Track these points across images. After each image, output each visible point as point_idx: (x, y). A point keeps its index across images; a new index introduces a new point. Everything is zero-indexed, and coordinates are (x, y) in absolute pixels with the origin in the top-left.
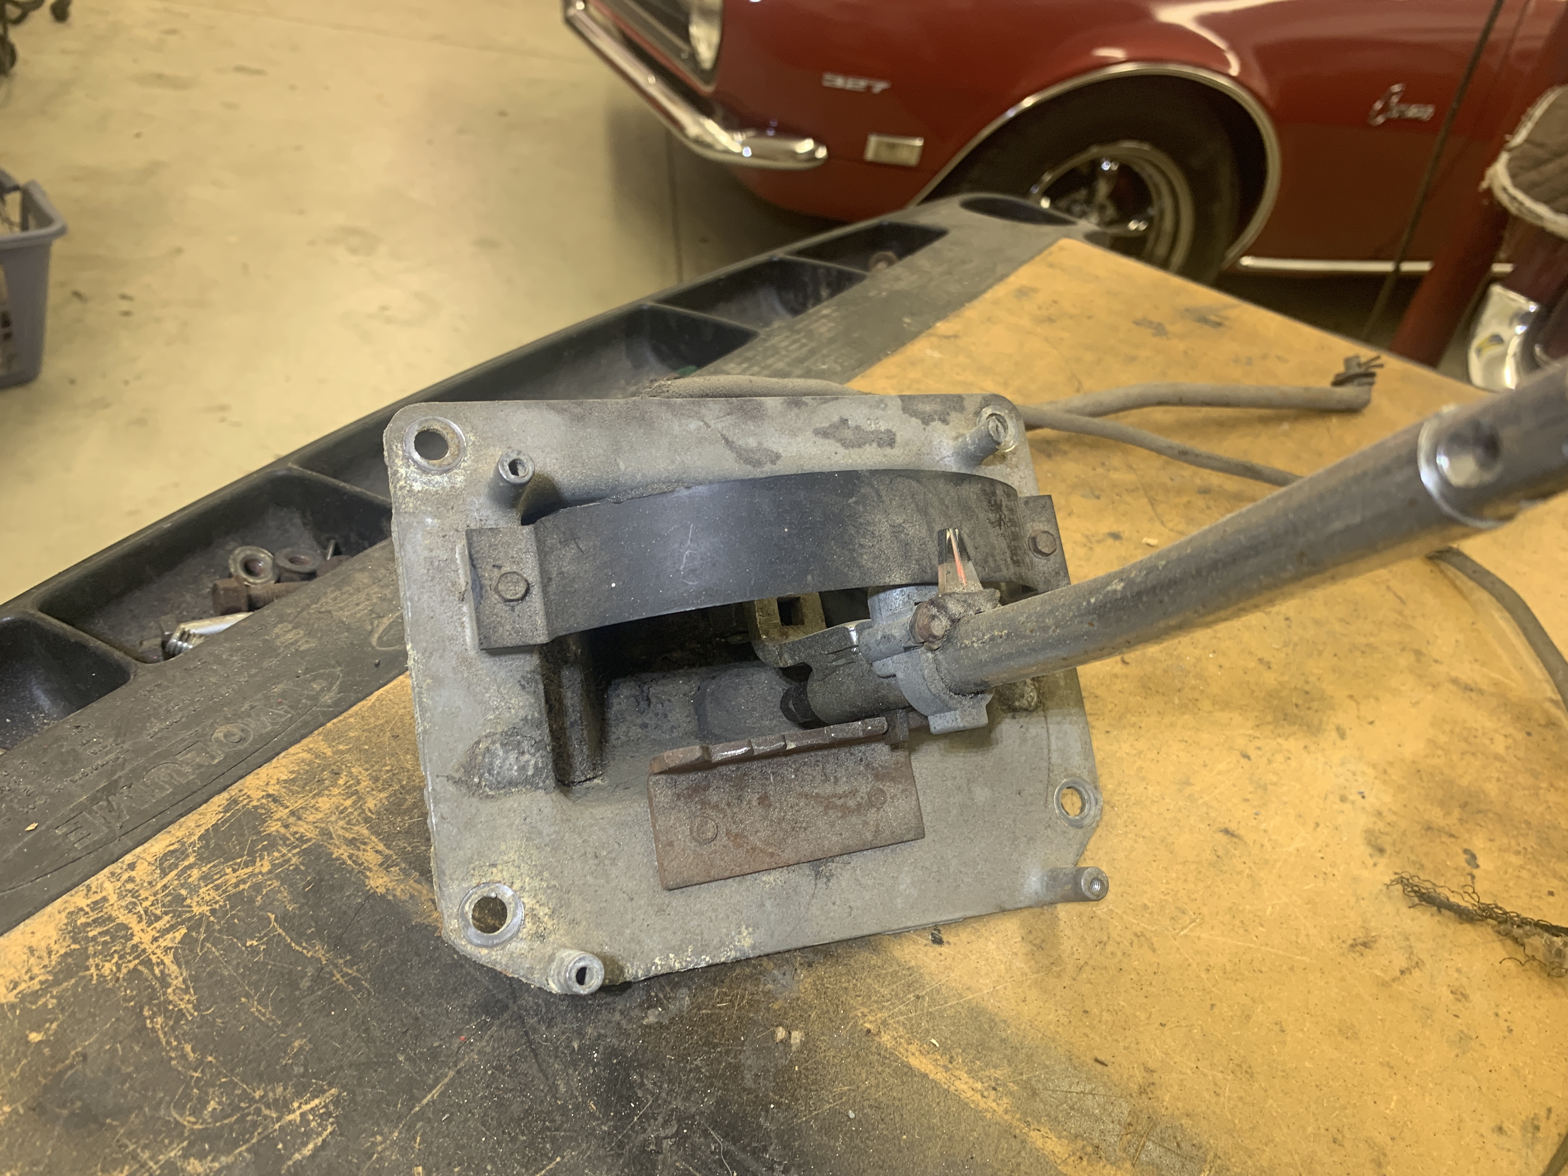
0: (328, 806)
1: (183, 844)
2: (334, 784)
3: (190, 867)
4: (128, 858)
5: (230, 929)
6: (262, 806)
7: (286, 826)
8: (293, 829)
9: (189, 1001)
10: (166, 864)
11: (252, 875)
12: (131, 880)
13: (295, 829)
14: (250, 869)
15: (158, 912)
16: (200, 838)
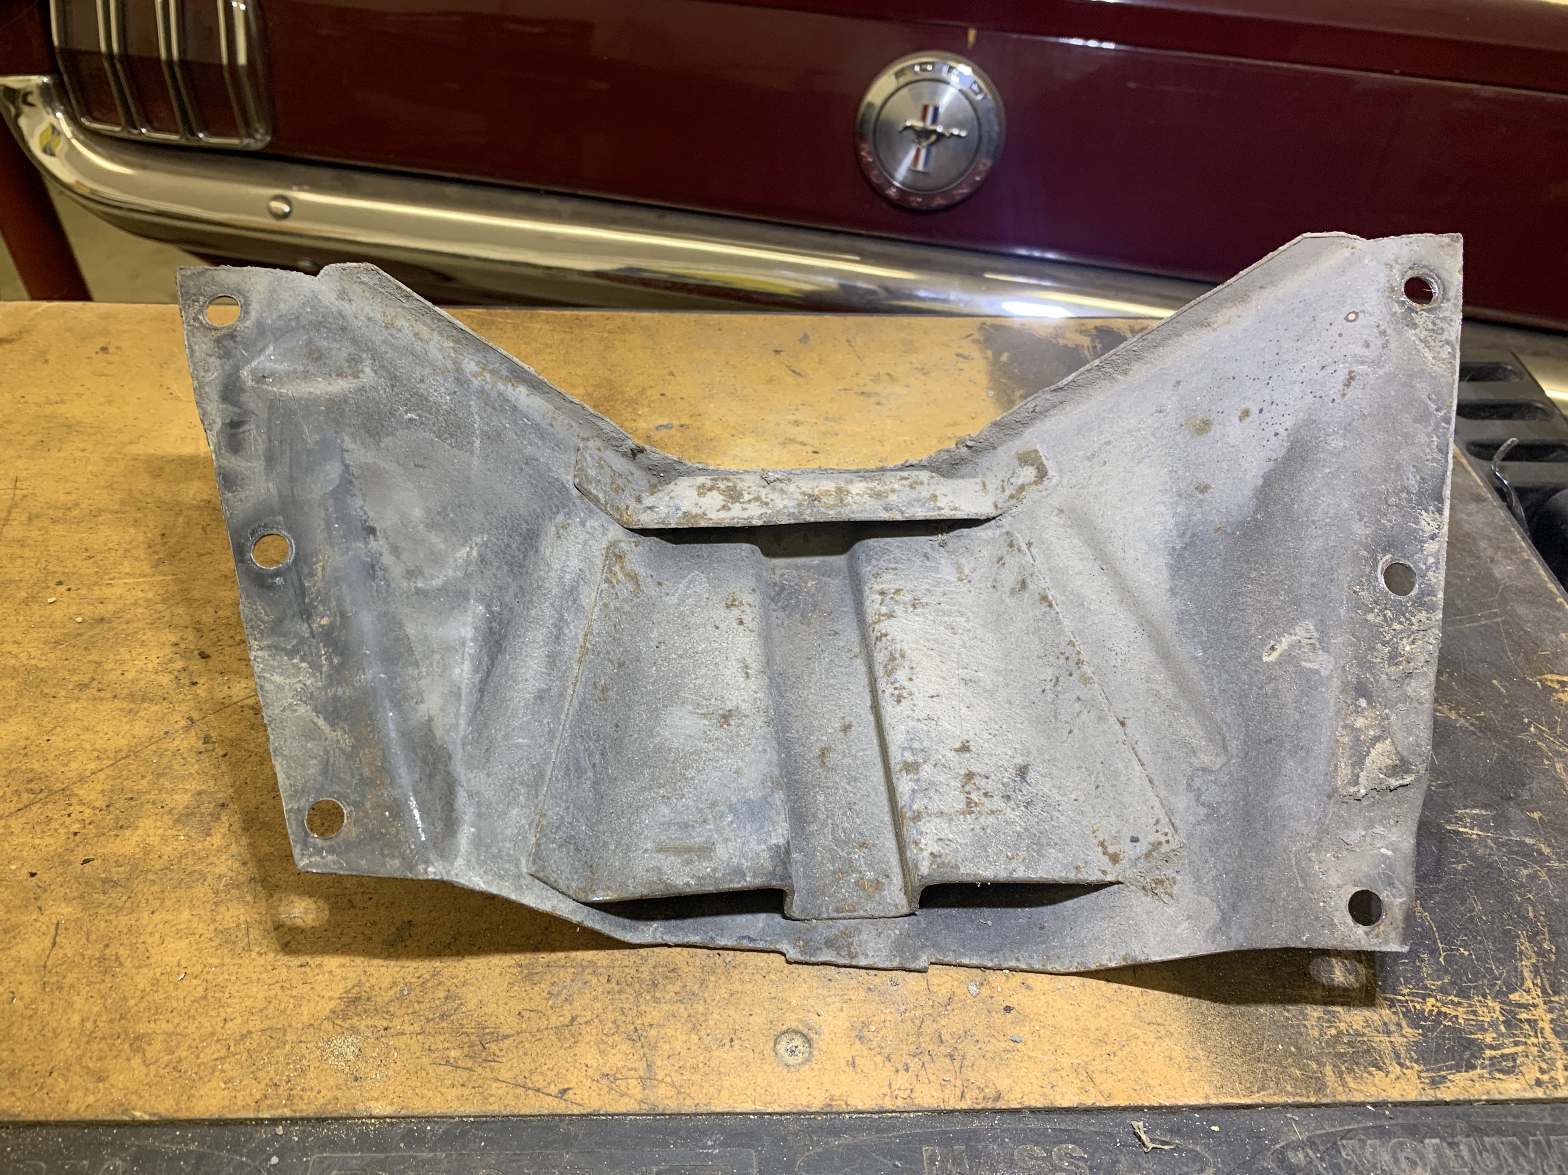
0: (1356, 1018)
1: (1490, 1073)
2: (1340, 1033)
3: (1491, 1047)
4: (1539, 1093)
5: (1476, 973)
6: (1411, 1059)
7: (1399, 1025)
8: (1394, 1019)
9: (1522, 944)
10: (1510, 1064)
11: (1444, 1004)
12: (1542, 1071)
13: (1393, 1017)
14: (1443, 1009)
15: (1527, 1027)
16: (1474, 1067)
